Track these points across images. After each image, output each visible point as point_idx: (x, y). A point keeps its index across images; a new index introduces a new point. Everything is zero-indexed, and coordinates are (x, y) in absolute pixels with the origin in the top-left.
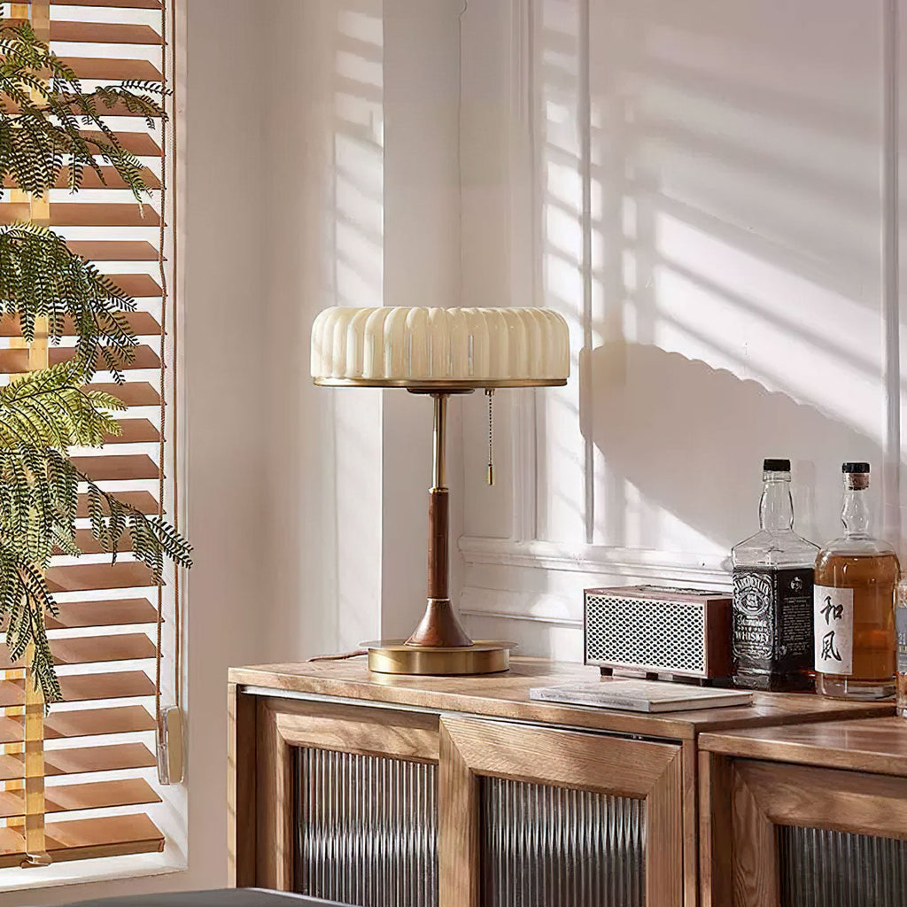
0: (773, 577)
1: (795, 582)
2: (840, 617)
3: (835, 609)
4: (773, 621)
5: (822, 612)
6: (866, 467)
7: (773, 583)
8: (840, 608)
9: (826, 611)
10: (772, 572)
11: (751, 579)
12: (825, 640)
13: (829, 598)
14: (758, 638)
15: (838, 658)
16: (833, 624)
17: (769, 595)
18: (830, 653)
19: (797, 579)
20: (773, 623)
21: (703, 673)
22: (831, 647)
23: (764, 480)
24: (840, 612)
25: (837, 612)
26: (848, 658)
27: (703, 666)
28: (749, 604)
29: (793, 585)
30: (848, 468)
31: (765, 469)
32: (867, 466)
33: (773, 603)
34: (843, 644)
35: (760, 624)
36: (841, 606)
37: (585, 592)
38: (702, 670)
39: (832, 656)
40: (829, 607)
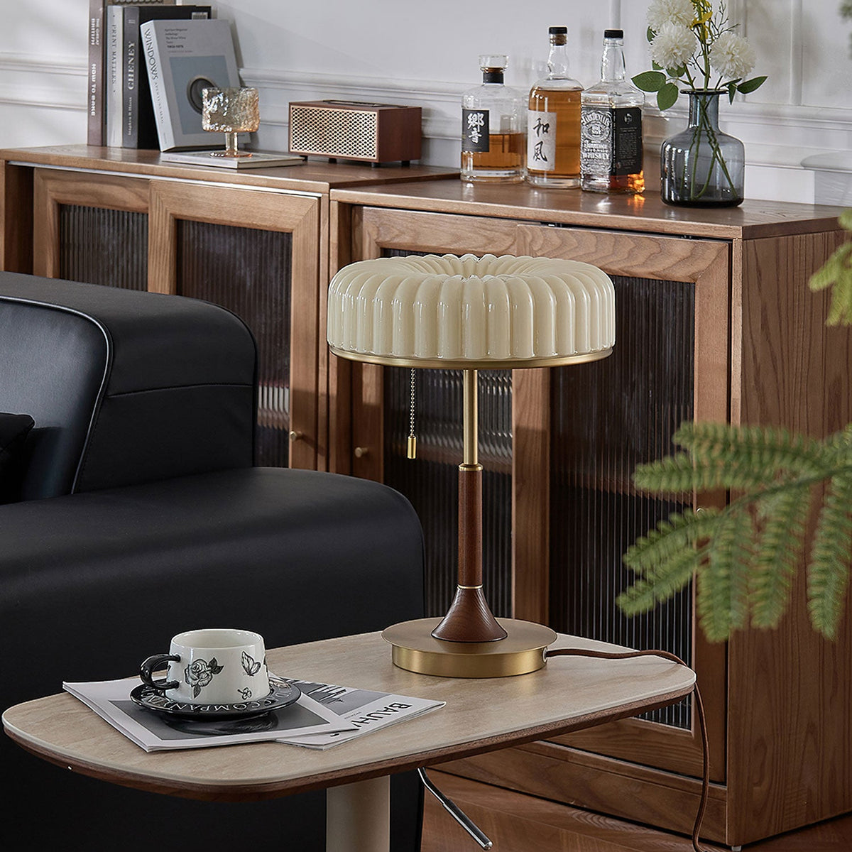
0: (613, 113)
1: (627, 117)
2: (547, 132)
3: (544, 126)
4: (613, 144)
5: (534, 128)
6: (564, 30)
7: (612, 118)
8: (547, 126)
9: (537, 128)
10: (612, 110)
11: (596, 115)
12: (536, 147)
13: (539, 119)
14: (600, 157)
15: (545, 159)
16: (543, 137)
17: (609, 127)
18: (540, 156)
19: (628, 115)
20: (613, 146)
21: (375, 158)
22: (540, 152)
24: (547, 129)
25: (545, 129)
26: (551, 159)
27: (375, 154)
28: (593, 132)
29: (626, 119)
30: (552, 30)
33: (613, 132)
34: (548, 150)
35: (602, 147)
36: (548, 124)
37: (290, 104)
38: (374, 156)
39: (541, 158)
40: (539, 125)
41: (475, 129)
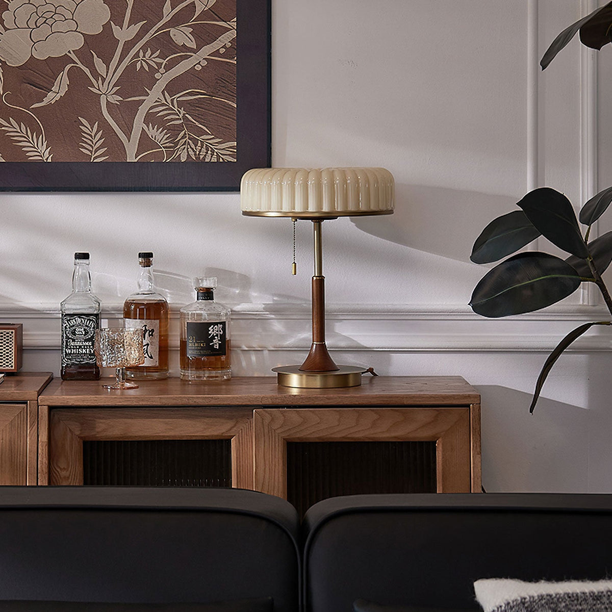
0: (98, 317)
2: (152, 336)
3: (150, 332)
7: (97, 321)
8: (153, 331)
10: (97, 315)
13: (145, 326)
14: (85, 352)
15: (151, 357)
16: (148, 340)
17: (94, 328)
18: (146, 355)
21: (13, 368)
22: (147, 352)
23: (75, 265)
24: (152, 333)
25: (151, 333)
26: (156, 357)
27: (13, 364)
31: (76, 258)
32: (152, 254)
34: (153, 350)
35: (87, 344)
36: (153, 329)
38: (12, 366)
39: (147, 356)
40: (146, 331)
41: (216, 337)
